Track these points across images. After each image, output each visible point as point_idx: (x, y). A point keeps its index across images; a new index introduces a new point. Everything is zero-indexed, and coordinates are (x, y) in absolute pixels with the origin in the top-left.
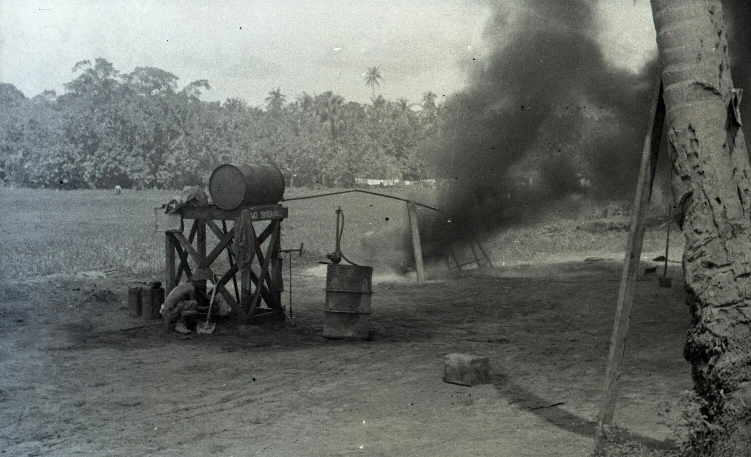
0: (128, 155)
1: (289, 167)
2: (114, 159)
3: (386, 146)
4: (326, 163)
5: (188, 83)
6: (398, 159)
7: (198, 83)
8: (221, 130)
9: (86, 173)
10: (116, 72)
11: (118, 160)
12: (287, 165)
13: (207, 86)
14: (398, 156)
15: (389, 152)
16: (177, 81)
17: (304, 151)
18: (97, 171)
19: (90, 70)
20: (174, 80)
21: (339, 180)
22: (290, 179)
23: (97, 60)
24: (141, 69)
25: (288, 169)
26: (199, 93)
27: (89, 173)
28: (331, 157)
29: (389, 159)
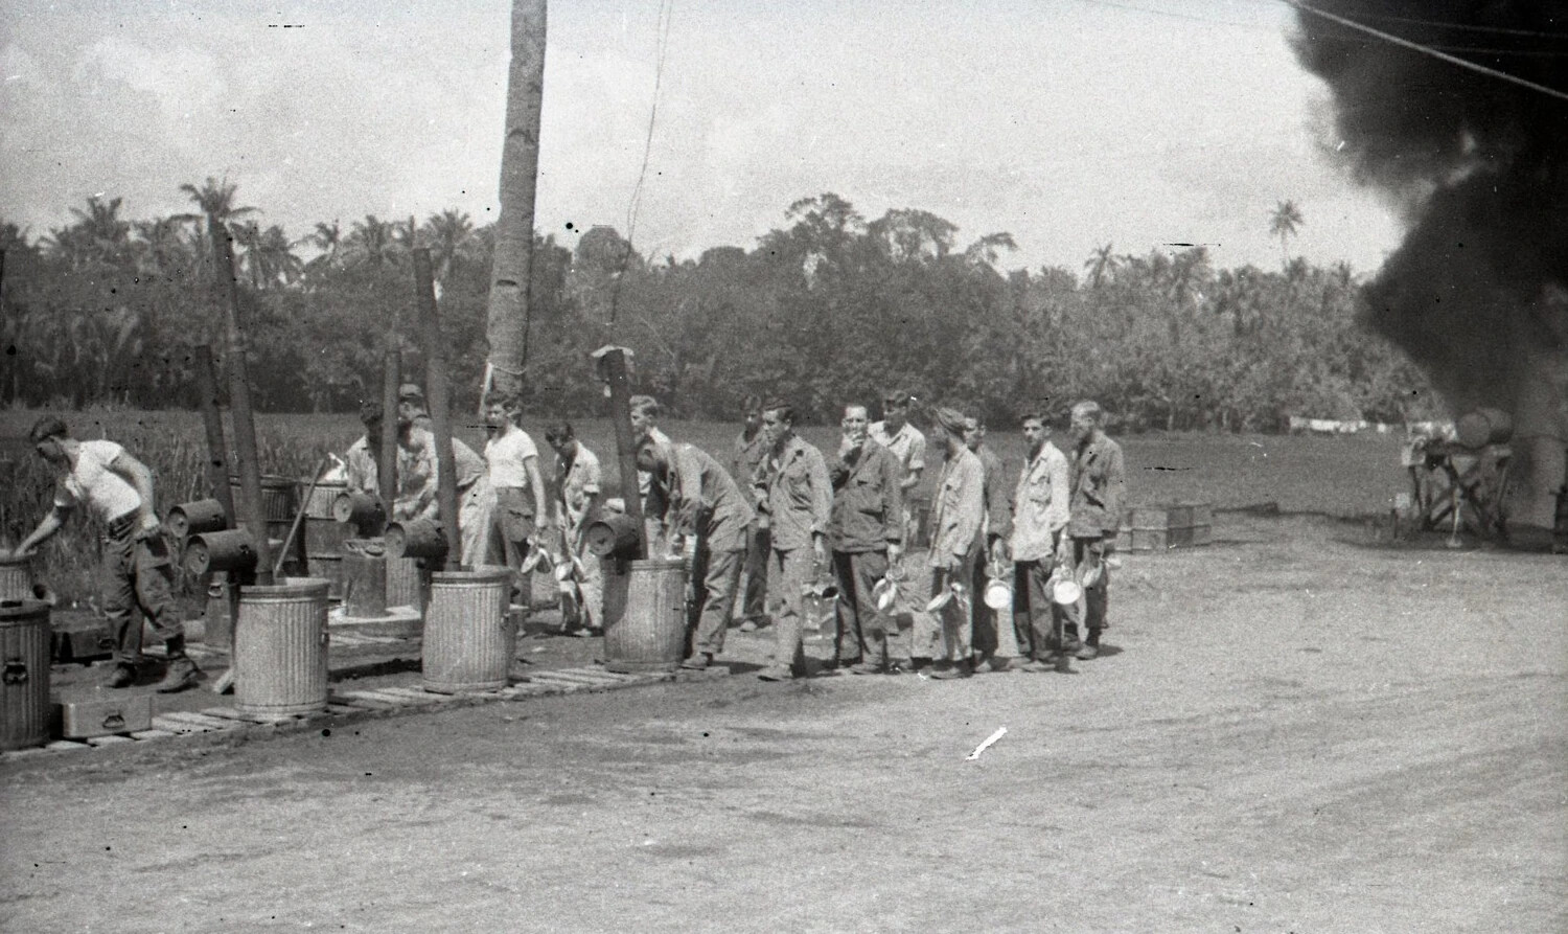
0: (891, 367)
1: (1167, 395)
2: (867, 375)
3: (1330, 359)
4: (1231, 388)
5: (977, 238)
6: (1353, 382)
7: (993, 239)
8: (1038, 325)
9: (815, 397)
10: (859, 218)
11: (875, 377)
12: (1163, 391)
13: (1010, 243)
14: (1353, 377)
15: (1335, 370)
16: (955, 234)
17: (1197, 366)
18: (836, 395)
19: (812, 216)
20: (949, 232)
21: (1253, 421)
22: (1168, 415)
23: (824, 197)
24: (898, 213)
25: (1166, 398)
26: (993, 256)
27: (822, 397)
28: (1238, 377)
29: (1339, 383)
